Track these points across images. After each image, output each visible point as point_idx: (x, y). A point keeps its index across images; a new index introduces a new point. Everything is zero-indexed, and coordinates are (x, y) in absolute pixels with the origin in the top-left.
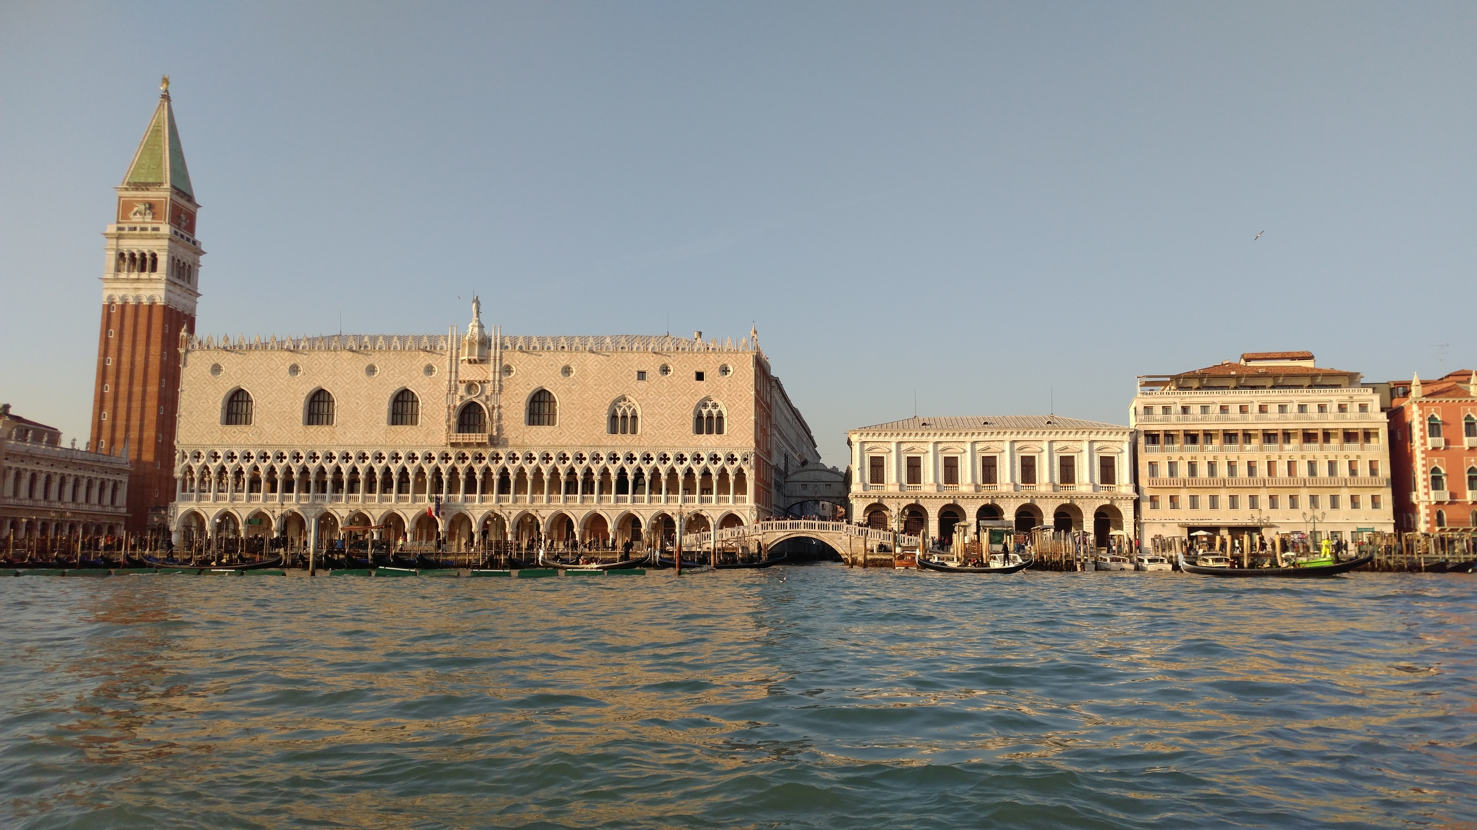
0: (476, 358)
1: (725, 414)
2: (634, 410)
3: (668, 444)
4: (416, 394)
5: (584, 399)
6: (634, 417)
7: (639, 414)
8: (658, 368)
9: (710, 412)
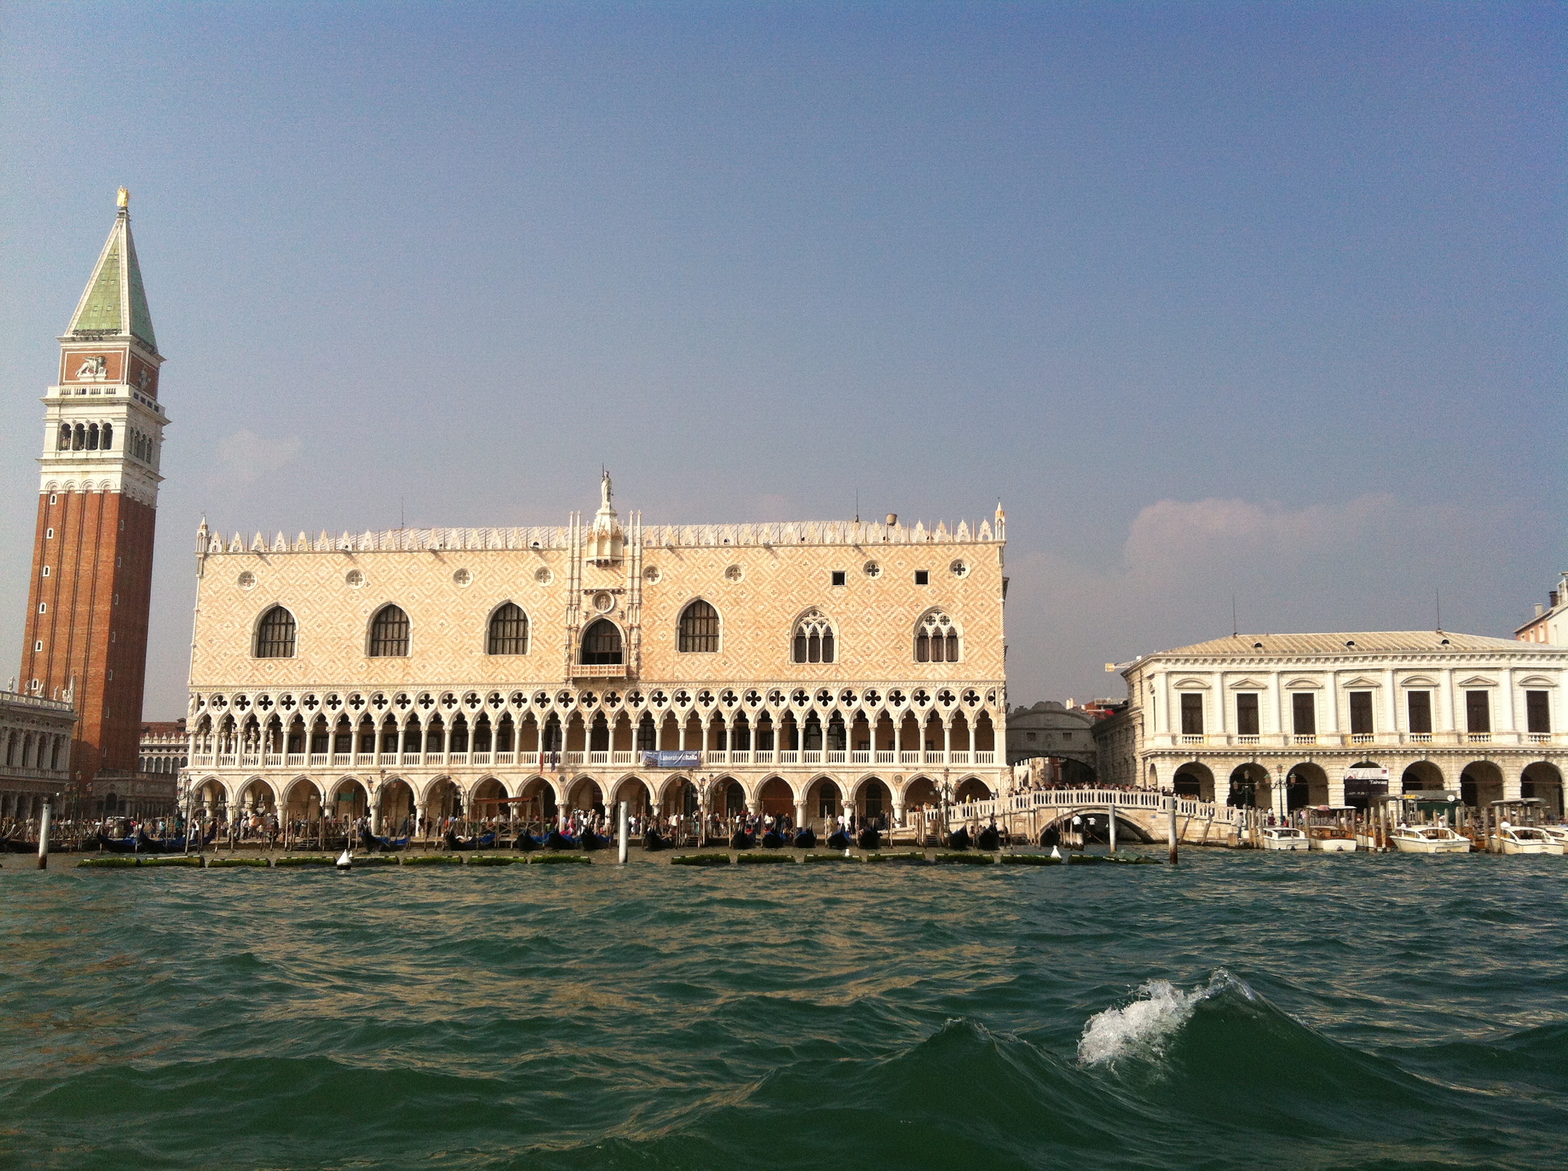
0: (608, 558)
1: (960, 632)
2: (828, 629)
3: (879, 677)
4: (525, 610)
5: (757, 614)
6: (829, 638)
7: (835, 632)
8: (862, 567)
9: (937, 629)
